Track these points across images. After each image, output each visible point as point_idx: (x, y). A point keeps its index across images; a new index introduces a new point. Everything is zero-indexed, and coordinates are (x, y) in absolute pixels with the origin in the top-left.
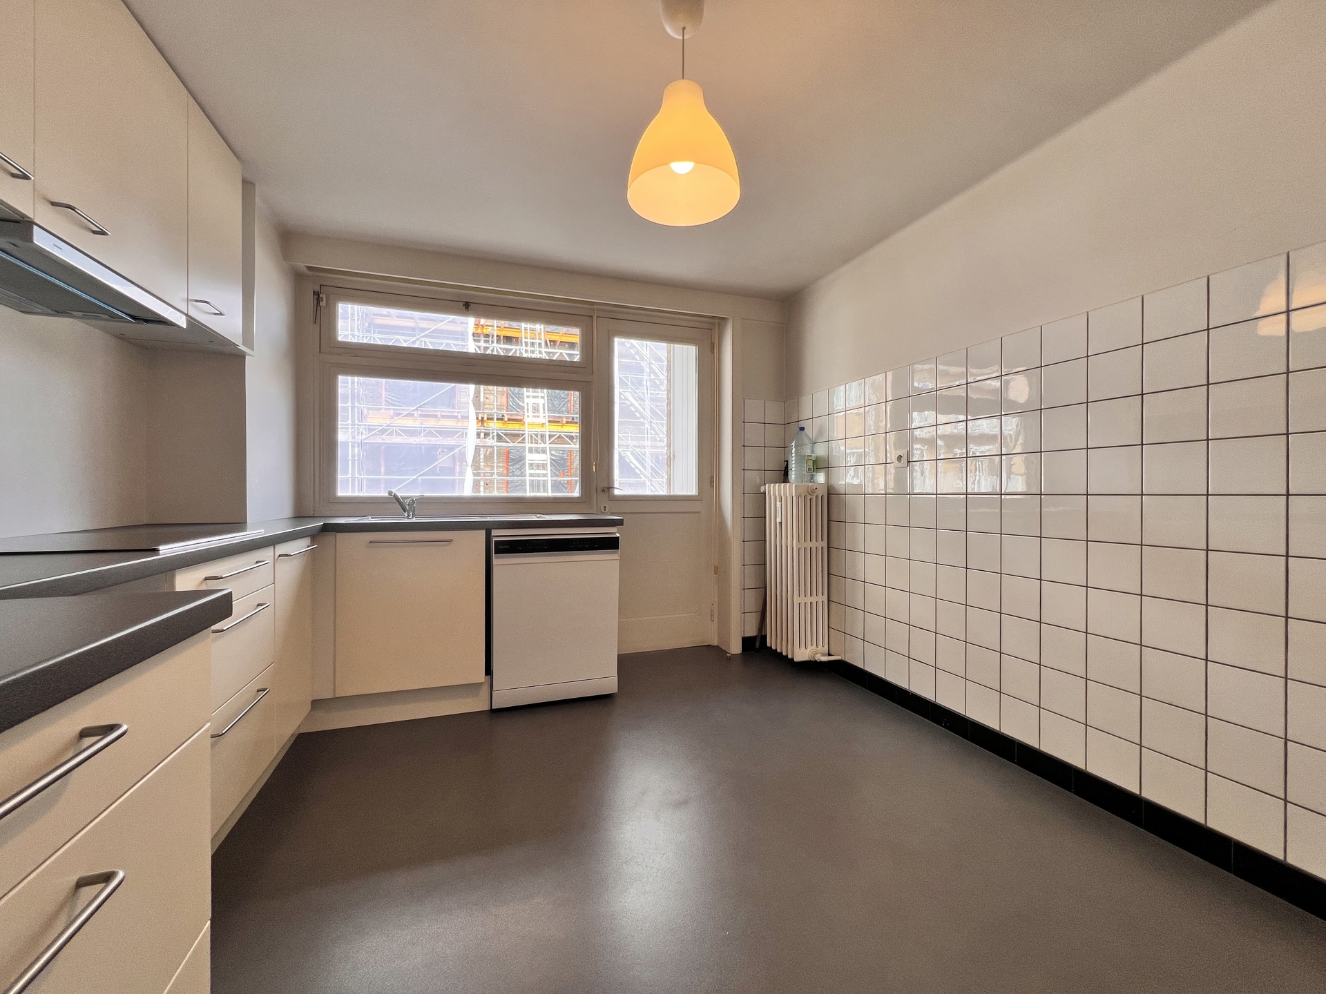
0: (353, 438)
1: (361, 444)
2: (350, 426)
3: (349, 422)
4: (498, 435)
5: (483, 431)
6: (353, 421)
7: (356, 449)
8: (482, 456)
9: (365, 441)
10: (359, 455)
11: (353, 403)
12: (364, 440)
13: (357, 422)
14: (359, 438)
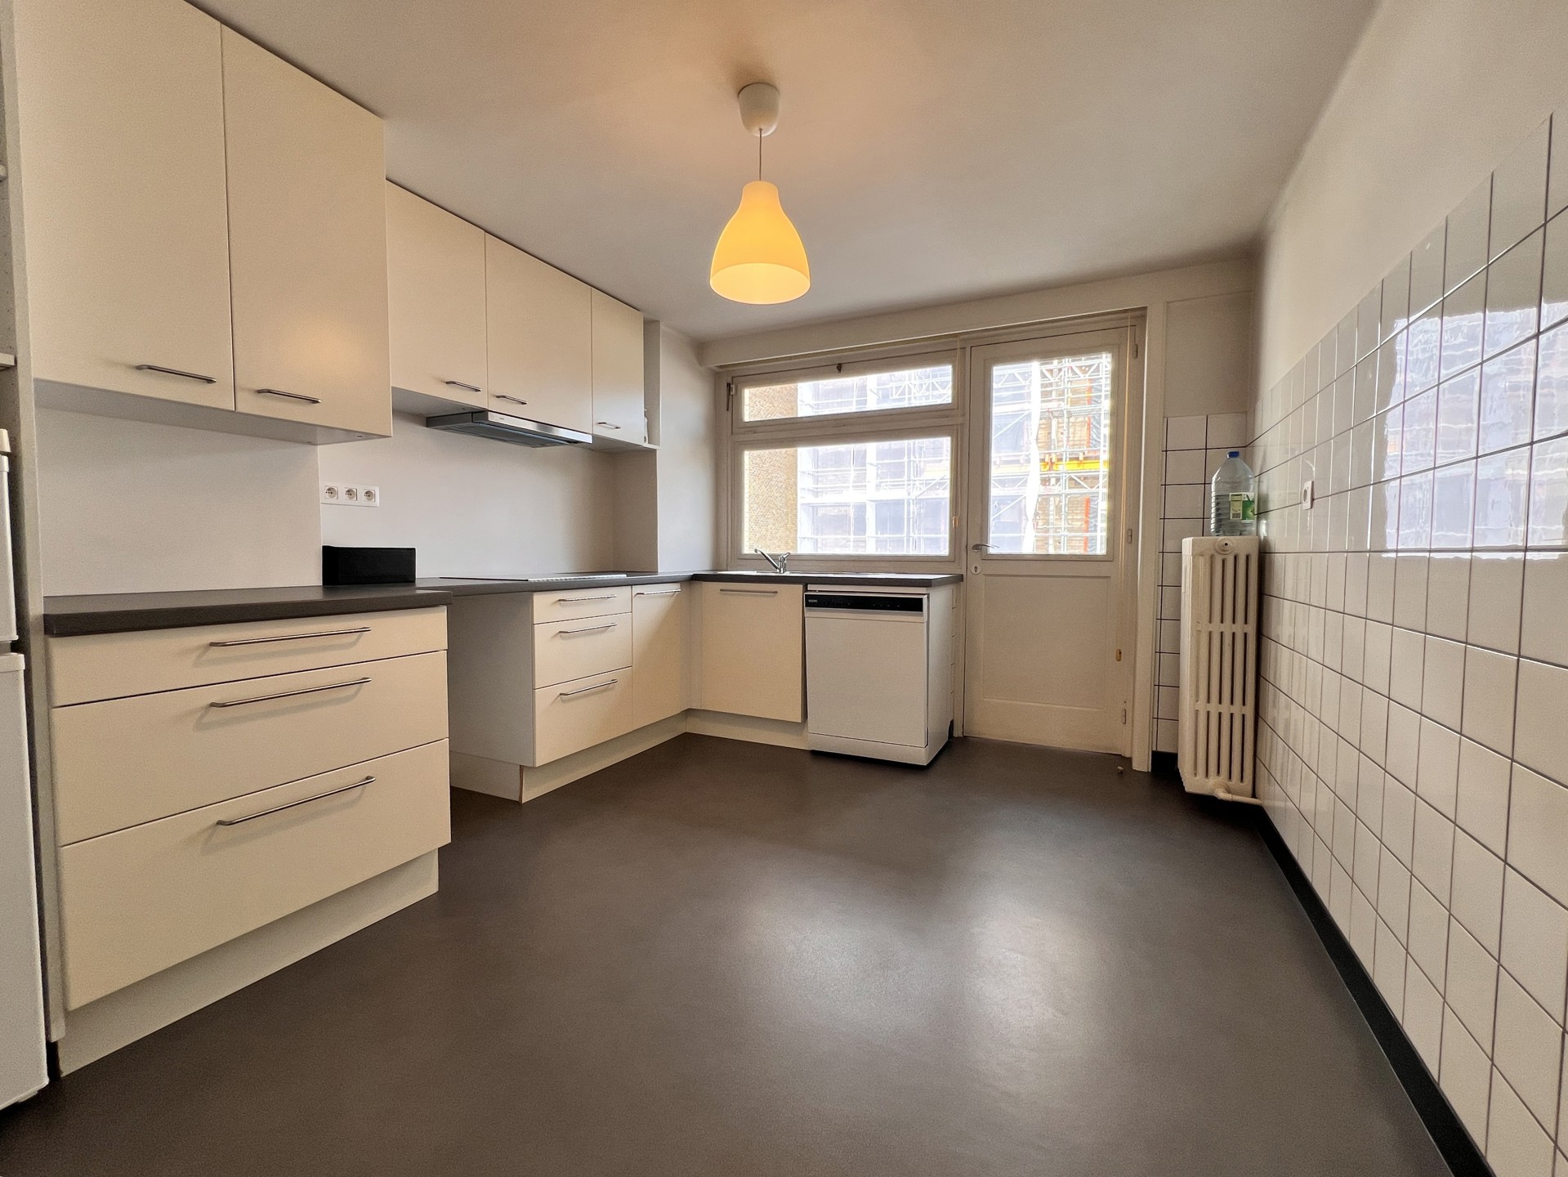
0: (909, 494)
1: (918, 501)
2: (906, 483)
3: (905, 478)
4: (1071, 479)
5: (1054, 475)
6: (909, 476)
7: (912, 506)
8: (1052, 508)
9: (920, 497)
10: (914, 513)
11: (909, 457)
12: (919, 495)
13: (912, 478)
14: (915, 494)
